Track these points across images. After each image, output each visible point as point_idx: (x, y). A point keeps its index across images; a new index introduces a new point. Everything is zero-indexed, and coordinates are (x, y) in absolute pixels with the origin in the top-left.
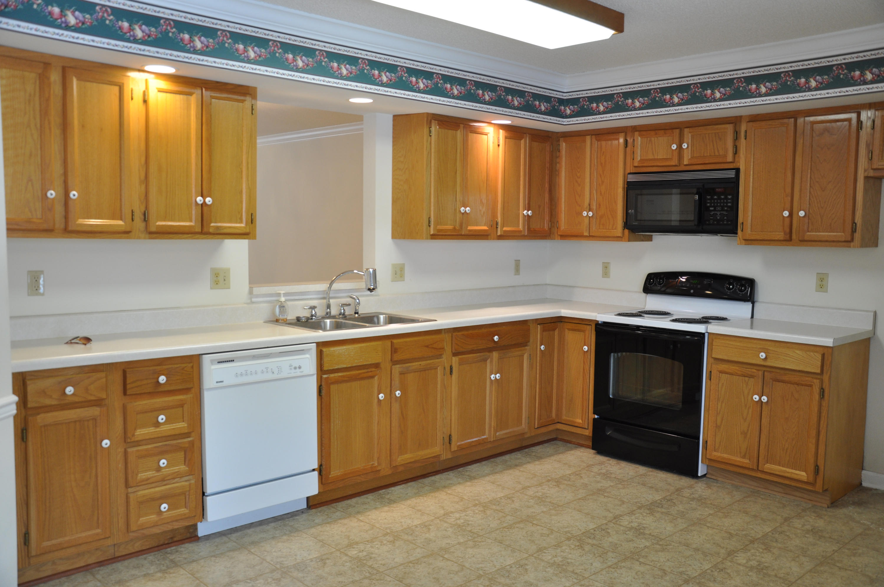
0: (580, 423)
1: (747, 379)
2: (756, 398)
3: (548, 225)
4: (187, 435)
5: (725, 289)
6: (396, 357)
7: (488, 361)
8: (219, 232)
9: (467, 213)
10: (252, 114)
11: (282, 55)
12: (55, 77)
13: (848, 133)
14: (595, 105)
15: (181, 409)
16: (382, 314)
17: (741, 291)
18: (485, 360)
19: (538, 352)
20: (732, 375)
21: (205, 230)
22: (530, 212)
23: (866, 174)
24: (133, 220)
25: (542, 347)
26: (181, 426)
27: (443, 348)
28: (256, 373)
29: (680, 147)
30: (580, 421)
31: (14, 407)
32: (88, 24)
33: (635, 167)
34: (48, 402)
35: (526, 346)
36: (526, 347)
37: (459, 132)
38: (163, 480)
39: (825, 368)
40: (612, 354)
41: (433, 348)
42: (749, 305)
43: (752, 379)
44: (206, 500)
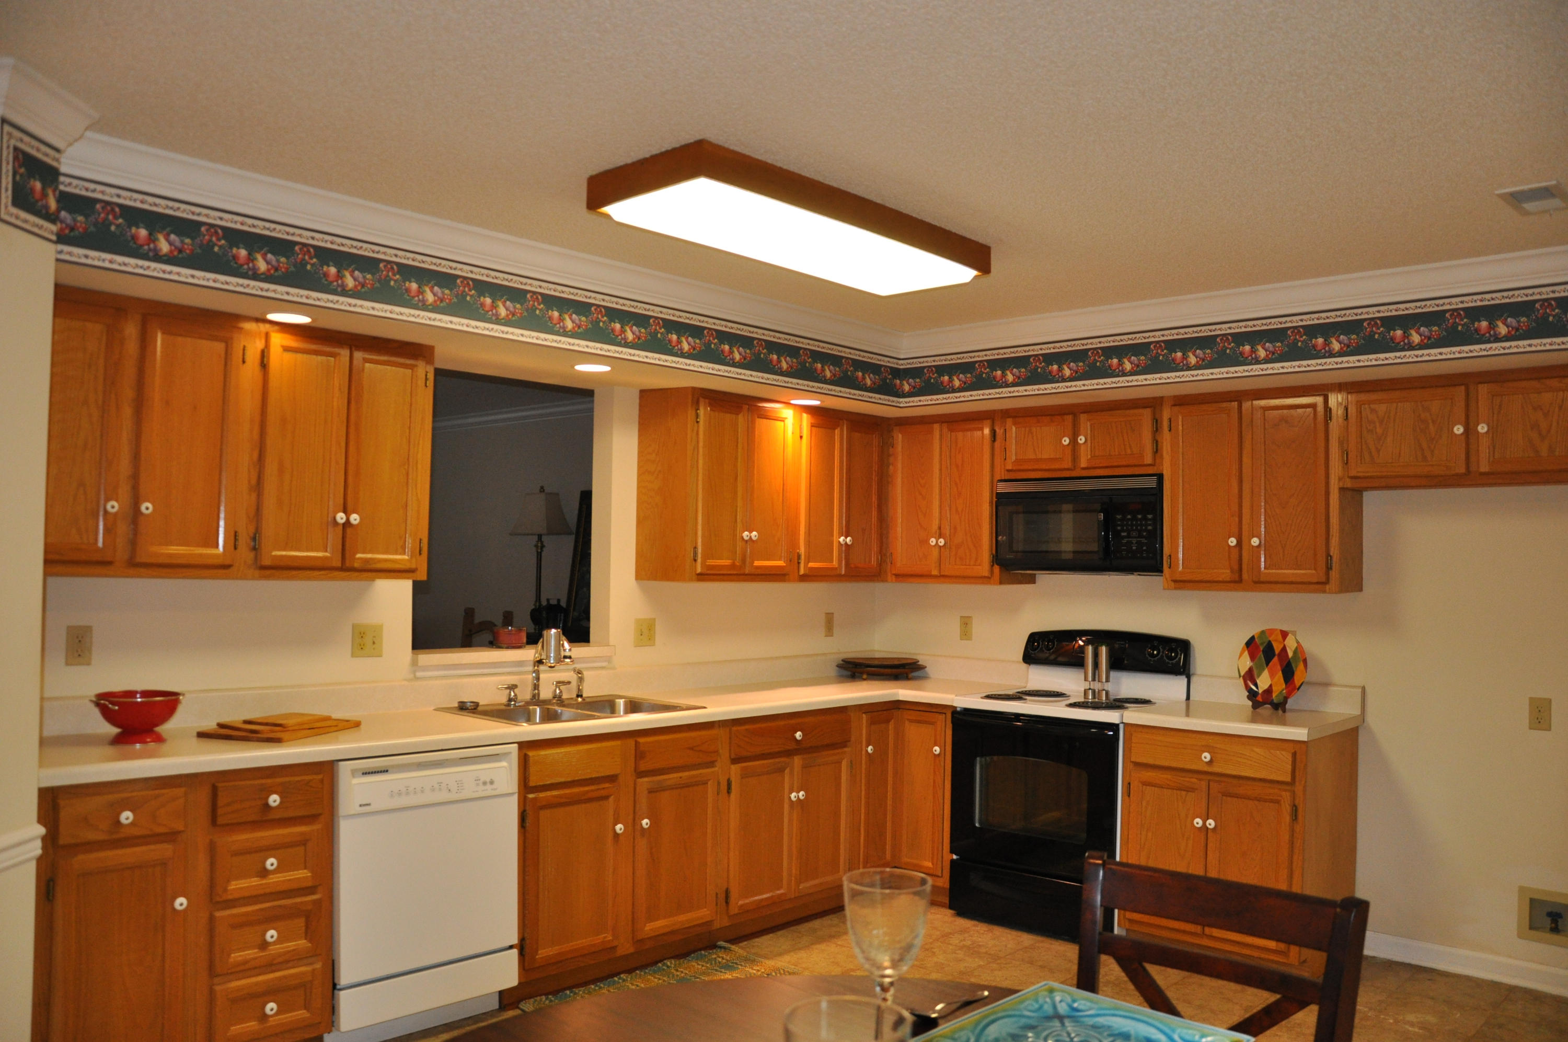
0: (930, 868)
1: (1184, 793)
2: (1198, 822)
3: (878, 559)
4: (311, 890)
5: (1147, 656)
6: (643, 766)
7: (786, 772)
8: (369, 567)
9: (753, 541)
10: (426, 386)
11: (475, 299)
12: (131, 330)
13: (1313, 425)
14: (946, 378)
15: (303, 848)
16: (620, 697)
17: (1171, 658)
18: (781, 770)
19: (864, 757)
20: (1162, 788)
21: (348, 564)
22: (849, 539)
23: (1341, 485)
24: (235, 548)
25: (870, 749)
26: (302, 874)
27: (716, 752)
28: (422, 792)
29: (1074, 441)
30: (930, 864)
31: (39, 843)
32: (188, 251)
33: (1008, 471)
34: (91, 836)
35: (845, 746)
36: (846, 749)
37: (740, 417)
38: (271, 966)
39: (1297, 774)
40: (978, 759)
41: (700, 751)
42: (1181, 681)
43: (1191, 793)
44: (339, 995)
